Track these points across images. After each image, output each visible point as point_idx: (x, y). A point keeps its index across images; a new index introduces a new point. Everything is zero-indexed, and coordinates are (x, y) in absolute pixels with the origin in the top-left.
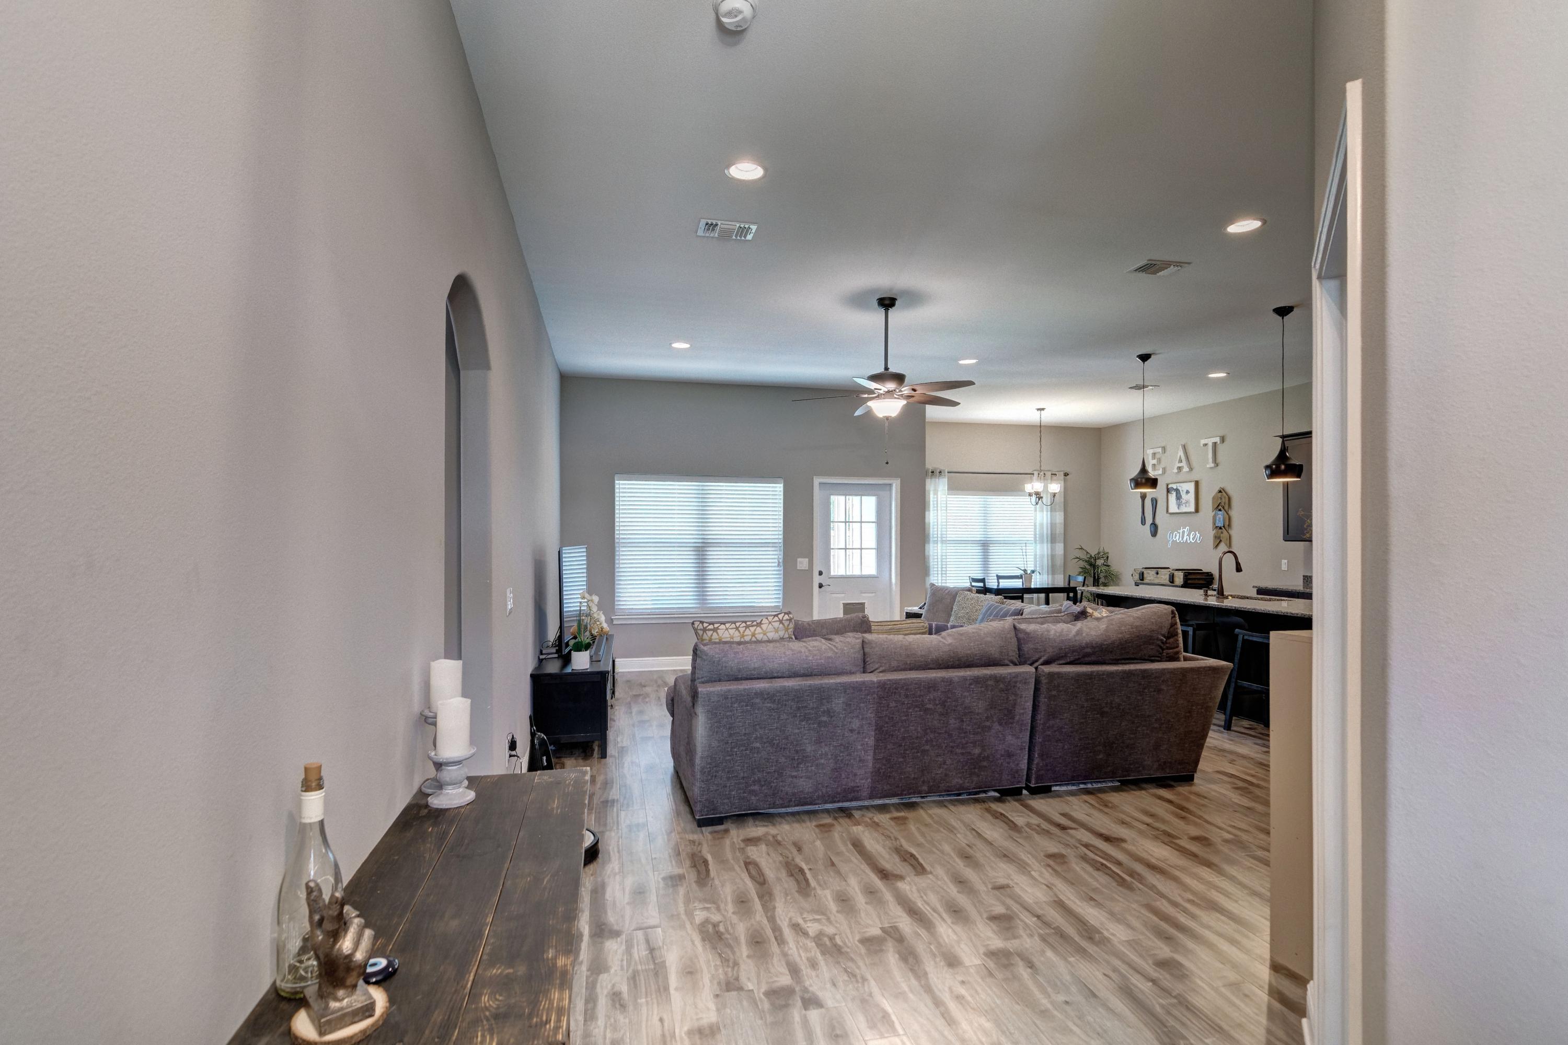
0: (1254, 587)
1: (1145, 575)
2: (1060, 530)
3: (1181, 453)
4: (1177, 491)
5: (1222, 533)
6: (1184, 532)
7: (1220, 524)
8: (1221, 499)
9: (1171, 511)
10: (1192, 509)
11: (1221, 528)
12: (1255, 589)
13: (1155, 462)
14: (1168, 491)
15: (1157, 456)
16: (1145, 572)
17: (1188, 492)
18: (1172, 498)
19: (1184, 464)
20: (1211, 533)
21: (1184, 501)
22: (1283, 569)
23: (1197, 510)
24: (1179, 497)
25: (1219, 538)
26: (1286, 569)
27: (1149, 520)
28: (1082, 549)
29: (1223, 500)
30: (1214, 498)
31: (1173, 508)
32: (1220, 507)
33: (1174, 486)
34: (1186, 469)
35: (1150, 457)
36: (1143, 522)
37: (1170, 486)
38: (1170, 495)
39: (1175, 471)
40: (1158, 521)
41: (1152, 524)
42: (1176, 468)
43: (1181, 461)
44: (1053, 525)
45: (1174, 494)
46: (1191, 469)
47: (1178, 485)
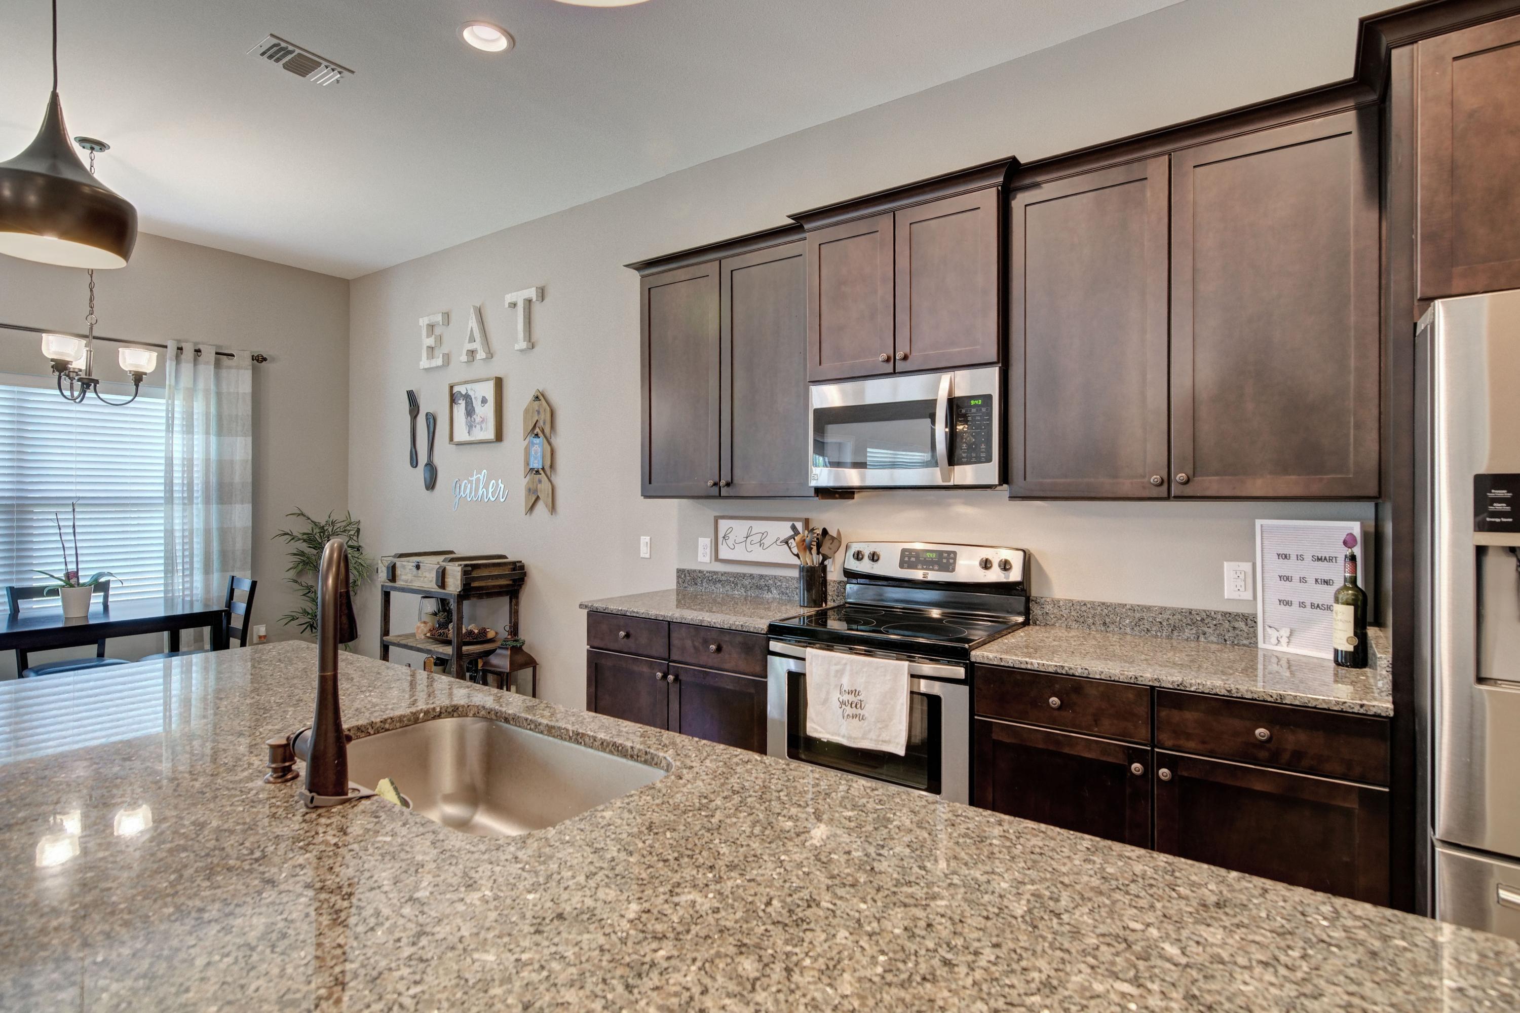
0: (581, 606)
1: (399, 572)
2: (241, 475)
3: (473, 323)
4: (467, 398)
5: (540, 481)
6: (478, 480)
7: (536, 464)
8: (539, 412)
9: (457, 439)
10: (490, 434)
11: (537, 472)
12: (585, 612)
13: (430, 341)
14: (453, 399)
15: (438, 331)
16: (399, 563)
17: (484, 401)
18: (460, 410)
19: (477, 345)
20: (522, 482)
21: (478, 419)
22: (642, 555)
23: (499, 436)
24: (470, 412)
25: (536, 491)
26: (648, 556)
27: (423, 459)
28: (303, 514)
29: (542, 417)
30: (526, 411)
31: (461, 434)
32: (537, 430)
33: (462, 389)
34: (481, 355)
35: (424, 332)
36: (414, 462)
37: (456, 389)
38: (455, 407)
39: (464, 358)
40: (437, 460)
41: (426, 465)
42: (465, 352)
43: (472, 339)
44: (223, 467)
45: (462, 403)
46: (490, 355)
47: (469, 386)
